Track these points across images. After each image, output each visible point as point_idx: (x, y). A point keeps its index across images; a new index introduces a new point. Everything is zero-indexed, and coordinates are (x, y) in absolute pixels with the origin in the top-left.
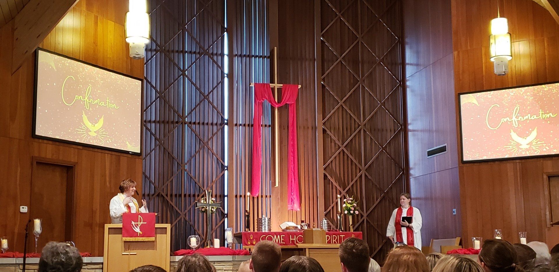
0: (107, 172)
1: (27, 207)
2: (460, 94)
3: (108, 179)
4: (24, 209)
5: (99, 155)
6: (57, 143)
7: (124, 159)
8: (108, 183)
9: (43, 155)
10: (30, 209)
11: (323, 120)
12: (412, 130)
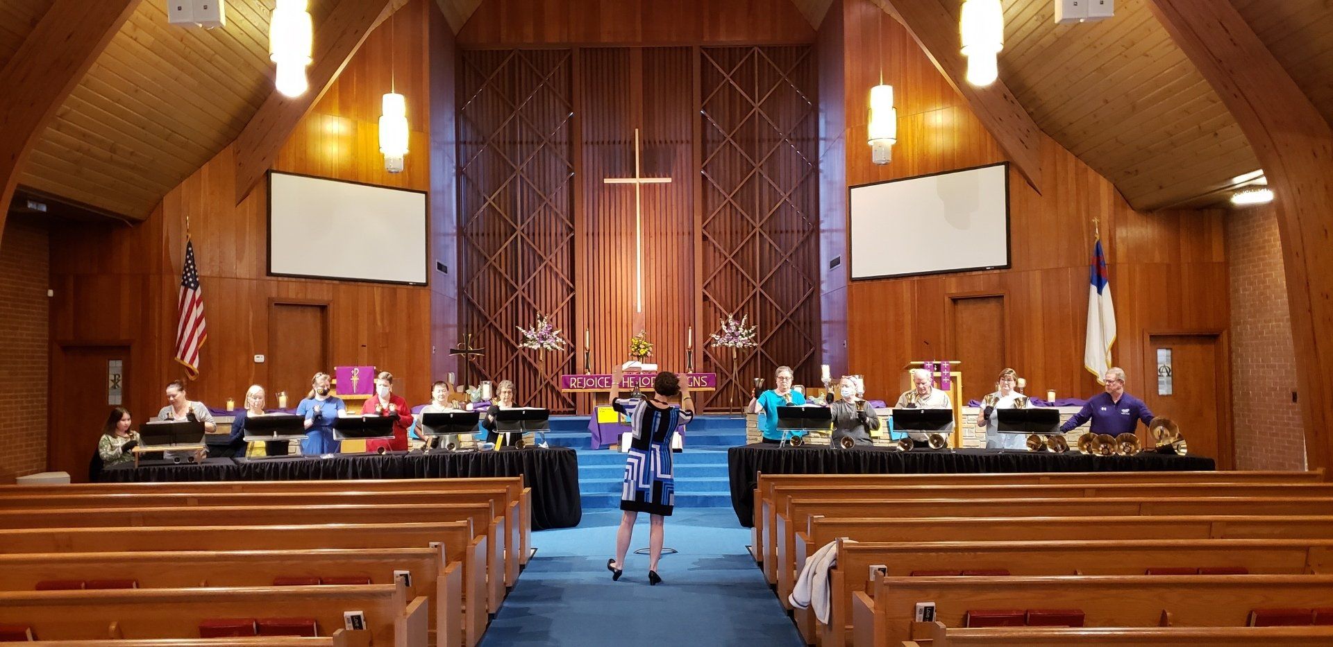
0: (378, 309)
1: (263, 356)
2: (851, 188)
3: (378, 317)
4: (260, 358)
5: (365, 288)
6: (303, 280)
7: (402, 292)
9: (283, 295)
10: (268, 358)
11: (703, 223)
12: (824, 231)
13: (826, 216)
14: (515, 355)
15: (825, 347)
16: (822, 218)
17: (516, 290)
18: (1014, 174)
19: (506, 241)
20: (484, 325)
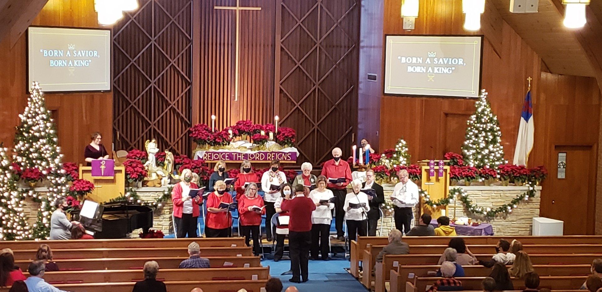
0: (84, 109)
2: (386, 35)
3: (84, 115)
5: (77, 97)
7: (97, 97)
8: (84, 118)
11: (281, 39)
12: (363, 47)
13: (364, 37)
14: (149, 128)
15: (359, 126)
16: (362, 39)
17: (150, 83)
18: (486, 43)
19: (143, 48)
20: (126, 108)
